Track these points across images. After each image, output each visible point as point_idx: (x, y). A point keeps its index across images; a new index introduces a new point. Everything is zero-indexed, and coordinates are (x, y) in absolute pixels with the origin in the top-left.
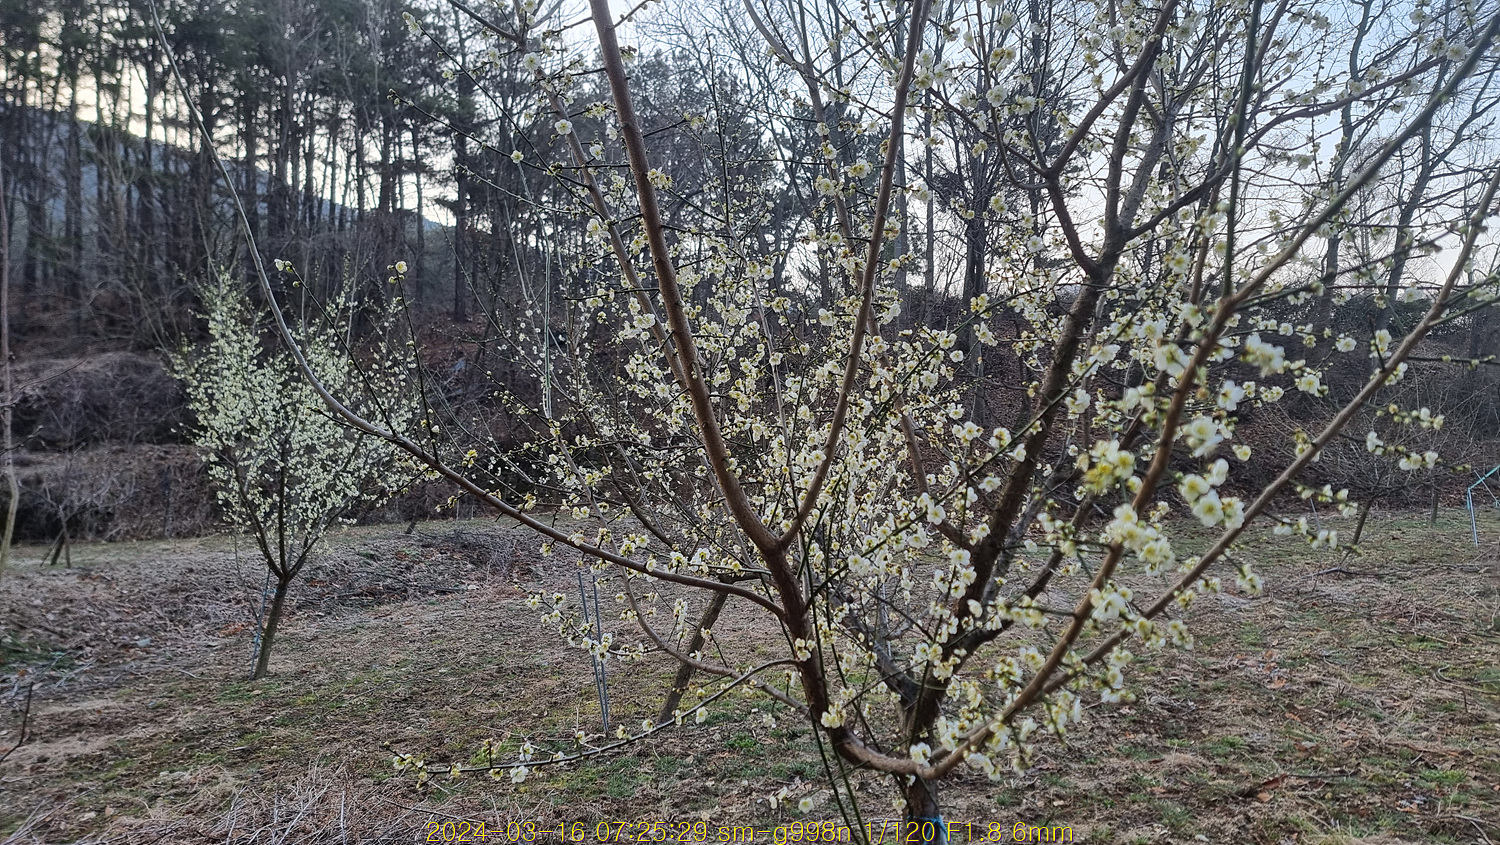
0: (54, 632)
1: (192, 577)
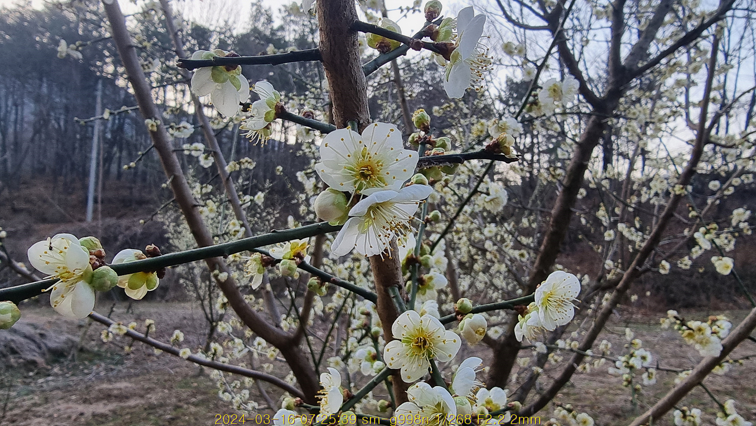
0: (118, 346)
1: (185, 322)
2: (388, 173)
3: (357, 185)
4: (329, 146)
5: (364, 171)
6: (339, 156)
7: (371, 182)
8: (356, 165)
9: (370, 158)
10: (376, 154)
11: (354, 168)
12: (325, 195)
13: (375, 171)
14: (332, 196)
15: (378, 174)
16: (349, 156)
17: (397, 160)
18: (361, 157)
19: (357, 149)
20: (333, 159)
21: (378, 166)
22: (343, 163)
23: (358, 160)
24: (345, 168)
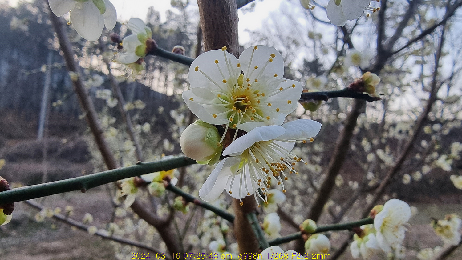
2: (269, 105)
3: (233, 118)
4: (200, 71)
5: (241, 101)
6: (211, 83)
7: (247, 115)
8: (231, 95)
9: (249, 85)
10: (256, 81)
11: (229, 98)
12: (194, 128)
13: (253, 102)
14: (202, 129)
15: (255, 106)
16: (224, 81)
17: (281, 89)
18: (237, 85)
19: (233, 75)
20: (204, 87)
21: (258, 95)
22: (216, 91)
23: (234, 89)
24: (220, 96)
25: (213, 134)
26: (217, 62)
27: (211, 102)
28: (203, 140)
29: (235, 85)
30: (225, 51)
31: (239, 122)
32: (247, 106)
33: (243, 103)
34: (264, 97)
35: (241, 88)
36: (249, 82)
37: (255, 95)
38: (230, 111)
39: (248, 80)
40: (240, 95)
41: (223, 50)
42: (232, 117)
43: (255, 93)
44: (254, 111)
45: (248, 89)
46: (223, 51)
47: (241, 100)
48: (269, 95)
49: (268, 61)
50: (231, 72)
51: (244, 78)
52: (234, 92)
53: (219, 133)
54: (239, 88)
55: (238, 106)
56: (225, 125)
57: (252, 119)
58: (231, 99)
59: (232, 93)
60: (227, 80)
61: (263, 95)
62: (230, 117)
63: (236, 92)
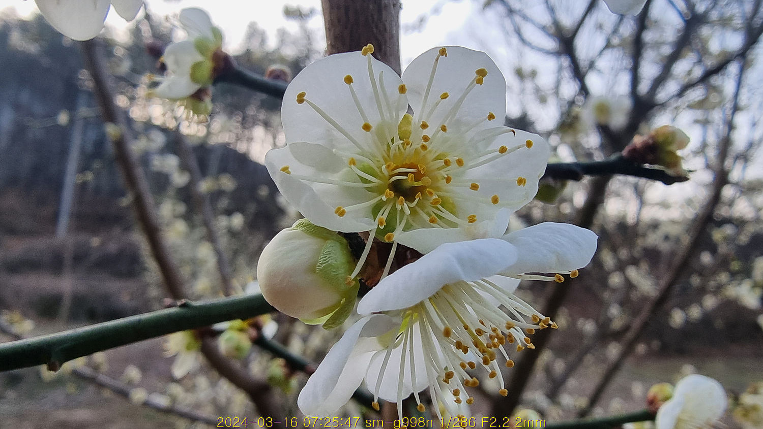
2: (474, 187)
3: (385, 217)
4: (308, 102)
5: (406, 177)
6: (336, 133)
7: (420, 211)
8: (382, 161)
9: (426, 139)
10: (444, 129)
11: (376, 169)
12: (290, 239)
13: (435, 179)
14: (310, 244)
15: (437, 189)
16: (367, 127)
17: (503, 150)
18: (397, 138)
19: (387, 115)
20: (321, 142)
21: (447, 163)
22: (346, 151)
23: (389, 147)
24: (354, 164)
25: (336, 255)
26: (349, 80)
27: (336, 177)
28: (312, 269)
29: (393, 141)
30: (369, 57)
31: (399, 228)
32: (421, 189)
33: (410, 181)
34: (461, 169)
35: (407, 144)
36: (425, 132)
37: (441, 163)
38: (378, 199)
39: (424, 126)
40: (404, 163)
41: (365, 54)
42: (383, 216)
43: (437, 158)
44: (436, 202)
45: (424, 147)
46: (365, 56)
47: (406, 174)
48: (471, 164)
49: (472, 83)
50: (384, 109)
51: (412, 124)
52: (389, 156)
53: (352, 252)
54: (401, 146)
55: (398, 189)
56: (367, 234)
57: (432, 221)
58: (381, 172)
59: (383, 157)
60: (373, 125)
61: (460, 163)
62: (379, 216)
63: (395, 155)
